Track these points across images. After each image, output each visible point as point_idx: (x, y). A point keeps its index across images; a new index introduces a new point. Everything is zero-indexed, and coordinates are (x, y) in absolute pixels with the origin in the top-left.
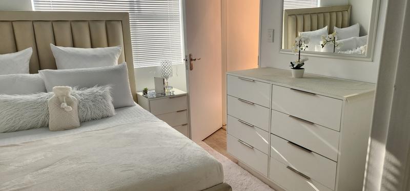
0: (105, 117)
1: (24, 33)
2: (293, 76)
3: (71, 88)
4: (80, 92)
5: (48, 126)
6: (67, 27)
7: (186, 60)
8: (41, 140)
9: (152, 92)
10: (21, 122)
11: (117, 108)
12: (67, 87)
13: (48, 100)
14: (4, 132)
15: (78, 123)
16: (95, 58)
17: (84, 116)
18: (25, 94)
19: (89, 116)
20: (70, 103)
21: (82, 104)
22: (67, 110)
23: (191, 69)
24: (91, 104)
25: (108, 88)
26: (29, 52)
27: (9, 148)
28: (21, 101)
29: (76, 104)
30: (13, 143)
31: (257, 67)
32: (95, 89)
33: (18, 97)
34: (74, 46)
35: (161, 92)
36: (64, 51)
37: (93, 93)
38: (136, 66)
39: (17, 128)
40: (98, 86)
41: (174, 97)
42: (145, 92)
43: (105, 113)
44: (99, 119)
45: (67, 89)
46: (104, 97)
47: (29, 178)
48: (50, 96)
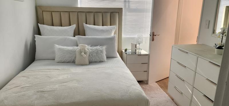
0: (101, 62)
1: (74, 17)
2: (216, 53)
3: (87, 46)
4: (91, 48)
5: (75, 62)
6: (92, 15)
7: (150, 35)
8: (69, 69)
9: (129, 51)
10: (65, 59)
11: (108, 58)
12: (85, 45)
13: (77, 50)
14: (58, 62)
15: (88, 63)
16: (103, 31)
17: (91, 60)
18: (68, 46)
19: (93, 60)
20: (85, 53)
21: (91, 54)
22: (84, 56)
23: (153, 40)
24: (95, 54)
25: (104, 48)
26: (74, 26)
27: (56, 70)
28: (66, 50)
29: (88, 54)
30: (58, 69)
31: (196, 43)
32: (98, 47)
33: (65, 47)
34: (94, 25)
35: (134, 52)
36: (89, 27)
37: (97, 49)
38: (123, 36)
39: (63, 61)
40: (100, 46)
41: (140, 55)
42: (126, 50)
43: (101, 60)
44: (98, 62)
45: (85, 46)
46: (102, 51)
47: (57, 86)
48: (78, 48)
